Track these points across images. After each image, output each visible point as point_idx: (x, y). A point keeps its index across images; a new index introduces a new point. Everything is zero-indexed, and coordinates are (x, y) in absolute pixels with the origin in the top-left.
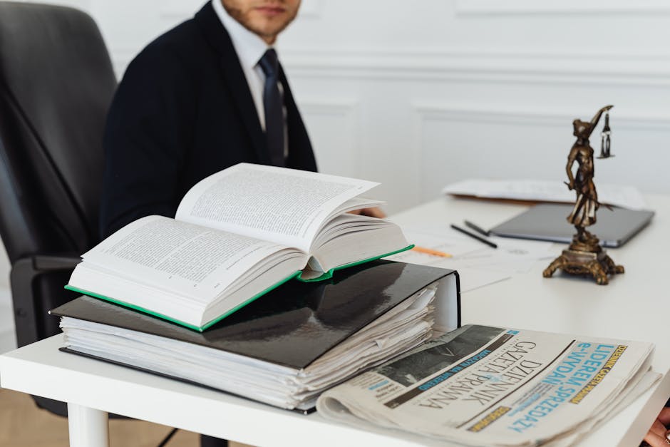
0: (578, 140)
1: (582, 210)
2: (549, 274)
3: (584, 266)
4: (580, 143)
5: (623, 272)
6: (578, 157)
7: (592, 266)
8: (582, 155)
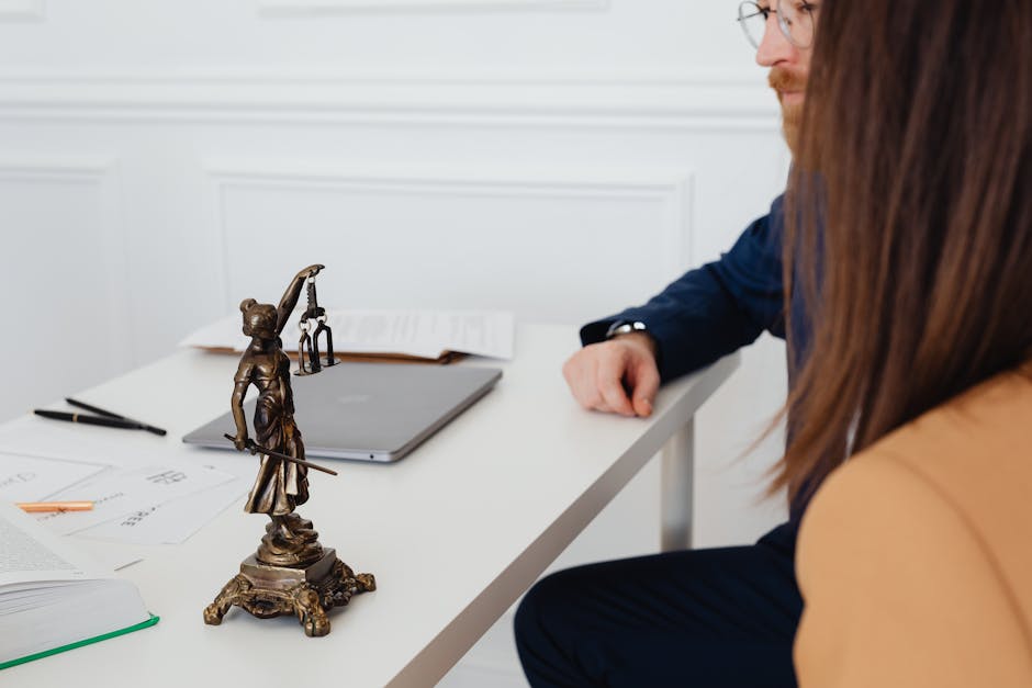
0: (253, 343)
1: (271, 489)
2: (216, 616)
3: (283, 595)
4: (257, 348)
5: (373, 588)
6: (254, 377)
7: (297, 596)
8: (262, 374)
